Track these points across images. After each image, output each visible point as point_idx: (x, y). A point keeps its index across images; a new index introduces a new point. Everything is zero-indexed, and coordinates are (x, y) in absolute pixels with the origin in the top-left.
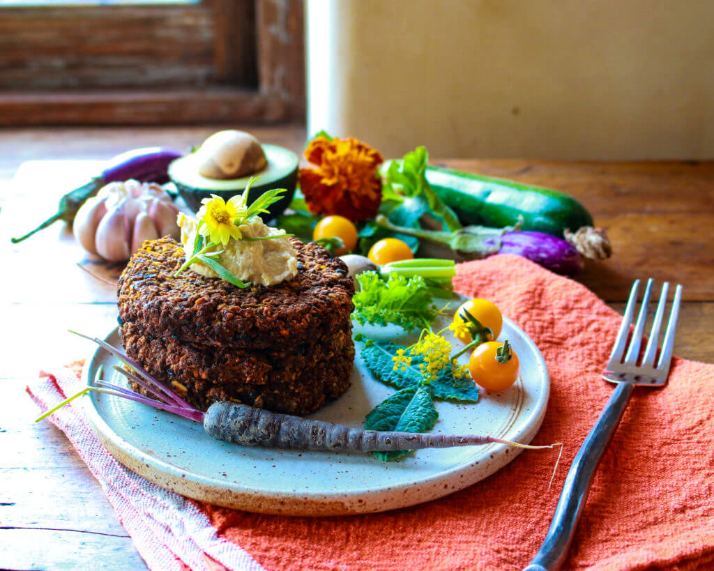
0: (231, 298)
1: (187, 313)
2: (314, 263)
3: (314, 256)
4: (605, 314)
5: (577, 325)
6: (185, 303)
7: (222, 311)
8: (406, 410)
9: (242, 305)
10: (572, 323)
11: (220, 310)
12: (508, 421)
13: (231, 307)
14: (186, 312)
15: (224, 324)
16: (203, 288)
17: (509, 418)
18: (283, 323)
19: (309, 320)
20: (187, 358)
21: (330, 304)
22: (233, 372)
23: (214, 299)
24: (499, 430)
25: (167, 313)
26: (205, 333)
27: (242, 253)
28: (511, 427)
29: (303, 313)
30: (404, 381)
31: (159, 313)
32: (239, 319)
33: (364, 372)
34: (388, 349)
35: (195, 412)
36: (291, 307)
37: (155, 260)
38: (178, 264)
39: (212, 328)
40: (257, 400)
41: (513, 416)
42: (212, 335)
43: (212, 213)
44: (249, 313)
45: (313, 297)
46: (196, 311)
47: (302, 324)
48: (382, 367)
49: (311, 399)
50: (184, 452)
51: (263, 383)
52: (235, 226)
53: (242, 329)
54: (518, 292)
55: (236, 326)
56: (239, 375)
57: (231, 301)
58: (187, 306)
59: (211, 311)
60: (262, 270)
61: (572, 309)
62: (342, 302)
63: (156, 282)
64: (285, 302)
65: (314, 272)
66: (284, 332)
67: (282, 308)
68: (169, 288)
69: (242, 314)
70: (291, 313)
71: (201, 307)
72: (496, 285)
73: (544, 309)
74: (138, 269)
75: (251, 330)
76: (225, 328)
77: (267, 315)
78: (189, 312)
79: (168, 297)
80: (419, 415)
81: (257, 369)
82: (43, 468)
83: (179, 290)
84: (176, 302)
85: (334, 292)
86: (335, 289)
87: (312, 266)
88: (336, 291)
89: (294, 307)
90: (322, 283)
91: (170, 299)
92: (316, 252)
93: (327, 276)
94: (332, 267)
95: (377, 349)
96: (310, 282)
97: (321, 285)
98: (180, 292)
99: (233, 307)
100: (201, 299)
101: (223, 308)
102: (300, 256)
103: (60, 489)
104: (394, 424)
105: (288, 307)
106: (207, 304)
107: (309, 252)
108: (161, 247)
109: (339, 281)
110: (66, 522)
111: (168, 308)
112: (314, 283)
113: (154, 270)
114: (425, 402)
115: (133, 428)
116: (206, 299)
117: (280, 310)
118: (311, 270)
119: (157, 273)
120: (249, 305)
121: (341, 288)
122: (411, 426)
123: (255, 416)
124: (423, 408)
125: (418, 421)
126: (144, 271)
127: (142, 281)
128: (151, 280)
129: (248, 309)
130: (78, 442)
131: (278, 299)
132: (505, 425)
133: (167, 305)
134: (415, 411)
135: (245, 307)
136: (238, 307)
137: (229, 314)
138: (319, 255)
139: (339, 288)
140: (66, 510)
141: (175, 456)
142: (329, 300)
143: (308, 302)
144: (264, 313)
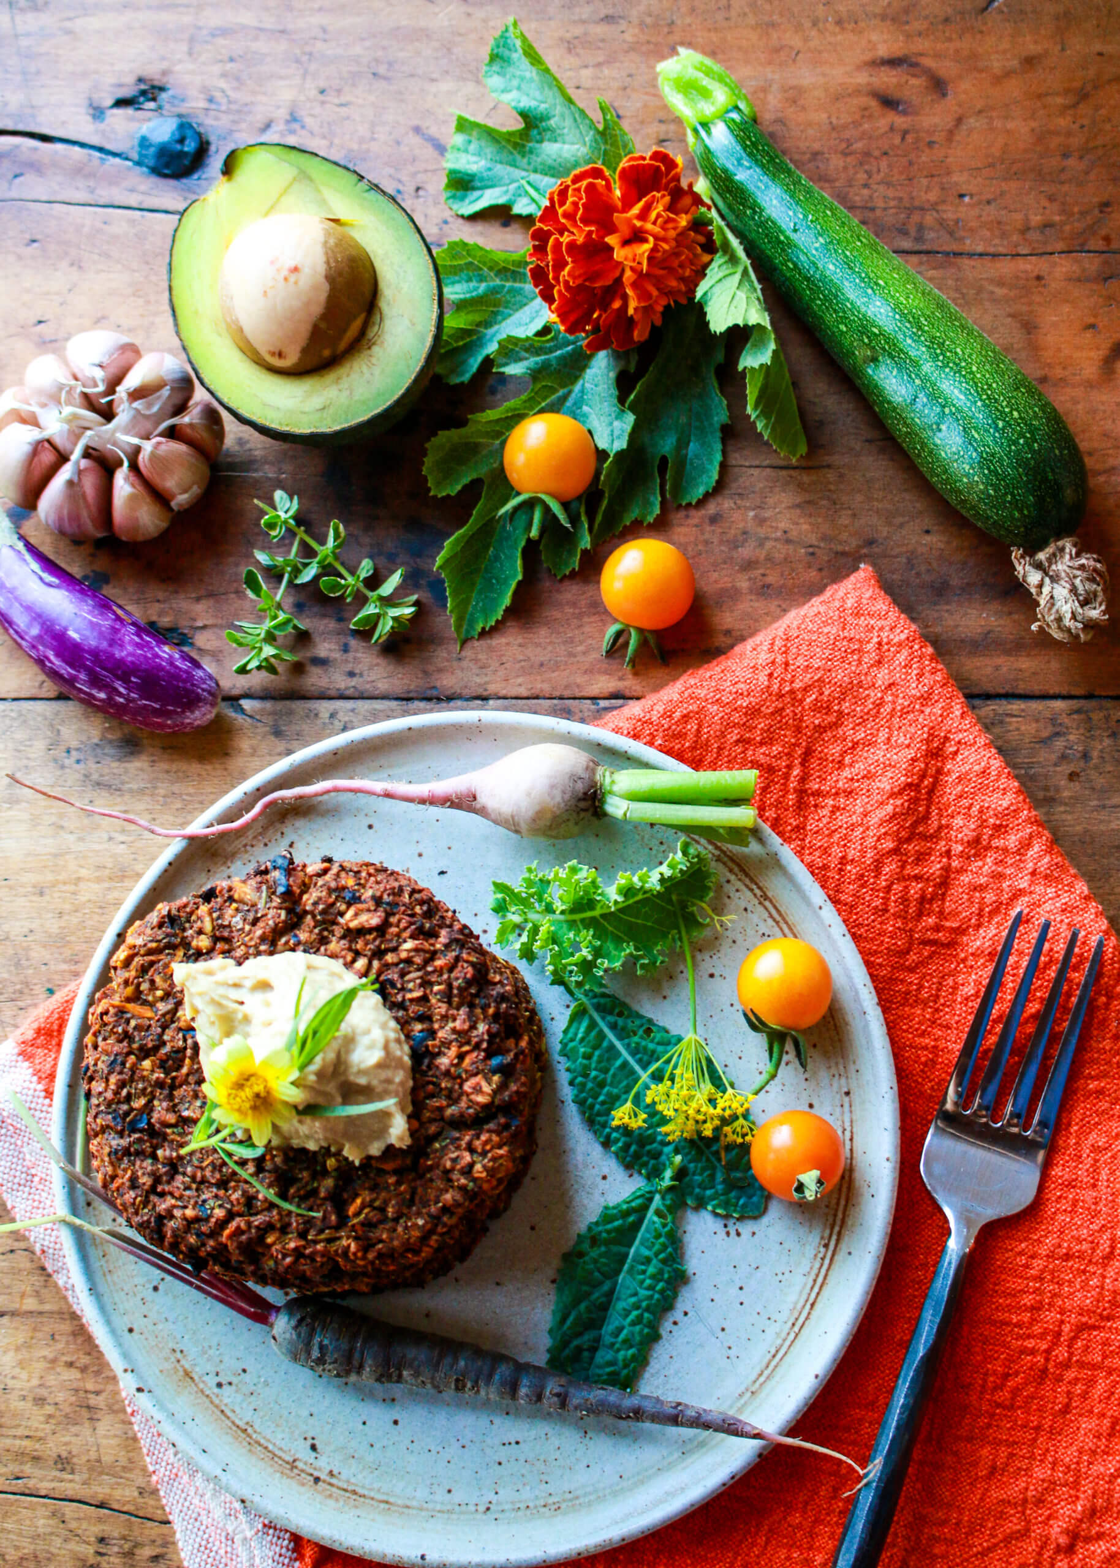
2: (448, 1031)
5: (990, 897)
6: (205, 1227)
8: (629, 1259)
9: (310, 1238)
10: (981, 888)
11: (271, 1245)
13: (291, 1243)
14: (208, 1247)
24: (792, 1311)
28: (812, 1305)
29: (425, 1238)
30: (633, 1148)
32: (306, 1264)
36: (400, 1228)
37: (143, 1052)
41: (821, 1265)
44: (323, 1256)
47: (423, 1253)
50: (244, 1371)
55: (303, 1272)
57: (289, 1224)
58: (209, 1236)
60: (341, 1143)
61: (988, 848)
63: (148, 1146)
64: (390, 1210)
65: (448, 1072)
66: (393, 1268)
67: (384, 1234)
68: (173, 1168)
69: (311, 1258)
70: (402, 1243)
71: (235, 1243)
72: (848, 731)
73: (935, 837)
74: (112, 1099)
76: (283, 1273)
77: (357, 1258)
79: (174, 1207)
80: (649, 1287)
82: (13, 1314)
84: (190, 1223)
85: (484, 1154)
86: (486, 1143)
87: (447, 1044)
88: (488, 1147)
89: (406, 1228)
90: (462, 1115)
91: (177, 1213)
92: (455, 984)
93: (473, 1097)
94: (484, 1050)
95: (593, 1025)
96: (441, 1109)
97: (460, 1123)
98: (194, 1186)
99: (292, 1245)
100: (233, 1225)
101: (274, 1243)
102: (424, 999)
103: (51, 1380)
104: (604, 1307)
105: (395, 1230)
106: (244, 1237)
107: (442, 987)
108: (152, 982)
109: (497, 1102)
110: (71, 1477)
111: (175, 1235)
112: (449, 1112)
113: (143, 1101)
114: (664, 1247)
115: (156, 1289)
116: (243, 1225)
117: (381, 1241)
118: (444, 1062)
119: (149, 1108)
120: (322, 1237)
121: (498, 1133)
122: (633, 1324)
123: (356, 1363)
124: (660, 1265)
125: (647, 1310)
126: (125, 1107)
127: (124, 1142)
128: (139, 1140)
129: (319, 1247)
130: (67, 1289)
131: (377, 1204)
132: (804, 1297)
133: (174, 1231)
134: (644, 1272)
135: (316, 1242)
136: (302, 1243)
137: (288, 1260)
138: (460, 995)
139: (495, 1138)
140: (66, 1444)
141: (230, 1384)
142: (472, 1190)
143: (433, 1209)
144: (350, 1254)
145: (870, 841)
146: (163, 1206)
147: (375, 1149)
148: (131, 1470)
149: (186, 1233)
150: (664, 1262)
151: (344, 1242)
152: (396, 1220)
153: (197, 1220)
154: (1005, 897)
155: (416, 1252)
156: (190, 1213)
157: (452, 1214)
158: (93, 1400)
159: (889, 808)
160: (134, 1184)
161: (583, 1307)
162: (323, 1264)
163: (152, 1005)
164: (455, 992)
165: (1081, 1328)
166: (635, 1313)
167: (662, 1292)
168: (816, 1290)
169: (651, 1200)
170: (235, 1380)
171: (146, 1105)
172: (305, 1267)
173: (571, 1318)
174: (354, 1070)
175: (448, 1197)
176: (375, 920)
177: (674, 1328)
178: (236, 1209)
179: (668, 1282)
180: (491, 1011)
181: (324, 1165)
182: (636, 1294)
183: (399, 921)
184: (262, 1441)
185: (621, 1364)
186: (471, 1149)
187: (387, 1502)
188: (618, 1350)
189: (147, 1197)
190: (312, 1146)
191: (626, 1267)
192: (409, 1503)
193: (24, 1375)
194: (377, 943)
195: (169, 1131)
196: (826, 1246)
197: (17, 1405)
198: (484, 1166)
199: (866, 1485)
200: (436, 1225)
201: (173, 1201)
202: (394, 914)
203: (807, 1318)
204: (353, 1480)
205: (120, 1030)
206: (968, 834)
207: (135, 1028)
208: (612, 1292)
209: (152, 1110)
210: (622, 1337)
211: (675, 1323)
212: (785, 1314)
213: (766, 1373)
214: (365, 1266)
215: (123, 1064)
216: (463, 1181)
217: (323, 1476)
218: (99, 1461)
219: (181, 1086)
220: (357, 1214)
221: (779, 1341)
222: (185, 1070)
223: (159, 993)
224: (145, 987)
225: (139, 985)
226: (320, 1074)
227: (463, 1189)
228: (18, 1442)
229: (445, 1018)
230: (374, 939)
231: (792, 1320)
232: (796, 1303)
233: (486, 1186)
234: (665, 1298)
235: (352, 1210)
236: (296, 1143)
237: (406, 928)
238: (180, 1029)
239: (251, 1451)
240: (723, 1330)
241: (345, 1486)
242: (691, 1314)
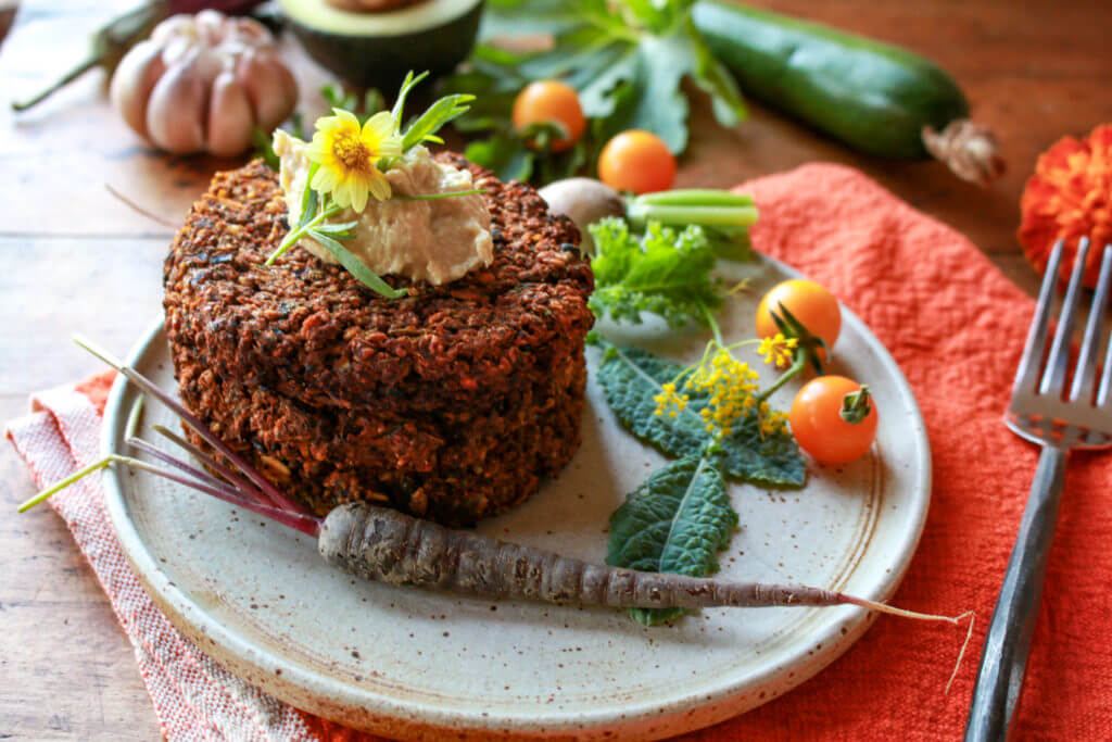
0: (370, 314)
1: (287, 346)
2: (520, 227)
3: (520, 212)
4: (1005, 295)
5: (957, 314)
6: (283, 324)
7: (353, 343)
8: (681, 507)
9: (390, 331)
10: (948, 309)
11: (350, 339)
12: (860, 530)
13: (371, 334)
14: (285, 343)
15: (357, 368)
16: (319, 287)
17: (863, 524)
18: (467, 367)
19: (514, 359)
20: (288, 422)
21: (552, 323)
22: (374, 449)
23: (338, 318)
24: (847, 551)
25: (250, 344)
26: (321, 384)
27: (390, 222)
28: (867, 545)
29: (504, 346)
30: (673, 439)
31: (236, 341)
32: (383, 359)
33: (603, 411)
34: (644, 366)
35: (303, 519)
36: (480, 333)
37: (232, 221)
38: (274, 229)
39: (334, 374)
40: (416, 495)
41: (868, 520)
42: (335, 389)
43: (335, 150)
44: (403, 347)
45: (521, 309)
46: (304, 341)
47: (501, 367)
48: (634, 406)
49: (512, 487)
50: (282, 597)
51: (428, 469)
52: (379, 172)
53: (390, 378)
54: (855, 246)
55: (380, 373)
56: (384, 457)
57: (370, 321)
58: (287, 331)
59: (332, 341)
60: (428, 256)
61: (949, 282)
62: (575, 318)
63: (230, 273)
64: (470, 321)
65: (521, 249)
66: (469, 383)
67: (465, 337)
68: (255, 287)
69: (389, 350)
70: (481, 347)
71: (313, 334)
72: (816, 227)
73: (901, 279)
74: (199, 243)
75: (406, 379)
76: (358, 376)
77: (437, 353)
78: (291, 343)
79: (253, 309)
80: (705, 522)
81: (416, 447)
82: (29, 604)
83: (274, 292)
84: (268, 321)
85: (559, 296)
86: (560, 290)
87: (517, 235)
88: (563, 293)
89: (486, 333)
90: (537, 274)
91: (256, 313)
92: (524, 203)
93: (547, 260)
94: (554, 237)
95: (624, 365)
96: (516, 271)
97: (533, 279)
98: (275, 297)
99: (373, 335)
100: (313, 317)
101: (354, 336)
102: (497, 212)
104: (661, 538)
105: (475, 335)
106: (324, 327)
107: (513, 204)
108: (244, 190)
109: (569, 269)
110: (65, 734)
111: (251, 333)
112: (524, 273)
113: (228, 246)
114: (716, 492)
115: (192, 537)
116: (323, 316)
117: (462, 341)
118: (517, 244)
119: (235, 251)
120: (403, 330)
122: (692, 547)
124: (713, 506)
125: (705, 538)
126: (211, 248)
127: (206, 270)
128: (222, 269)
129: (401, 339)
130: (93, 559)
131: (457, 316)
132: (857, 540)
133: (251, 327)
134: (698, 512)
135: (396, 335)
136: (383, 334)
137: (366, 350)
138: (529, 211)
140: (65, 706)
141: (266, 606)
142: (550, 316)
143: (513, 323)
144: (431, 348)
145: (848, 279)
146: (240, 310)
147: (458, 271)
148: (137, 728)
149: (263, 329)
150: (716, 503)
151: (426, 337)
152: (476, 327)
153: (277, 318)
154: (970, 313)
155: (496, 362)
156: (269, 311)
157: (532, 330)
158: (102, 670)
159: (860, 259)
160: (212, 298)
161: (641, 533)
163: (244, 202)
164: (526, 208)
166: (693, 539)
167: (718, 526)
168: (867, 534)
169: (696, 462)
171: (232, 249)
172: (383, 362)
175: (527, 316)
177: (732, 564)
178: (316, 307)
182: (692, 527)
184: (298, 648)
187: (437, 696)
188: (680, 567)
189: (225, 306)
190: (397, 269)
191: (678, 513)
192: (463, 696)
193: (28, 651)
195: (253, 264)
196: (870, 506)
197: (16, 675)
198: (560, 303)
200: (516, 336)
203: (864, 553)
204: (398, 678)
205: (211, 209)
206: (931, 270)
207: (227, 210)
208: (667, 529)
209: (237, 253)
210: (682, 557)
211: (732, 560)
212: (842, 552)
214: (443, 366)
216: (540, 306)
217: (365, 675)
218: (102, 720)
219: (265, 246)
220: (438, 321)
221: (839, 571)
222: (270, 238)
223: (250, 195)
224: (237, 191)
225: (231, 190)
227: (540, 313)
228: (10, 706)
231: (849, 556)
232: (850, 545)
234: (722, 533)
235: (432, 318)
238: (268, 213)
239: (286, 654)
240: (781, 565)
241: (390, 683)
242: (747, 554)
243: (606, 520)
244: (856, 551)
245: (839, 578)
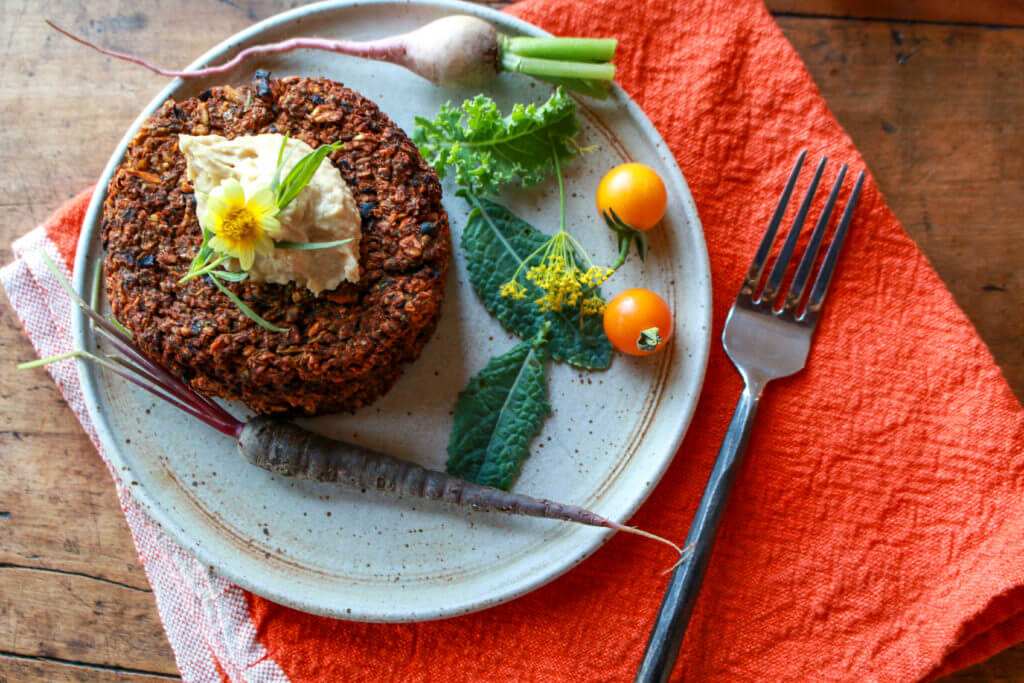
0: (262, 333)
1: (200, 360)
2: (389, 201)
5: (778, 147)
6: (196, 342)
7: (249, 360)
8: (509, 397)
9: (278, 351)
10: (772, 140)
11: (247, 357)
13: (264, 354)
14: (198, 357)
15: (254, 376)
18: (337, 373)
19: (374, 363)
23: (237, 341)
24: (628, 439)
26: (228, 382)
28: (643, 435)
30: (514, 316)
33: (465, 276)
34: (501, 228)
36: (348, 347)
37: (151, 206)
39: (237, 377)
40: (308, 408)
41: (651, 406)
44: (287, 366)
46: (212, 356)
50: (214, 474)
53: (279, 382)
57: (262, 341)
58: (201, 347)
59: (234, 358)
61: (779, 111)
62: (425, 312)
63: (153, 279)
64: (341, 333)
65: (388, 231)
67: (335, 352)
68: (172, 296)
69: (278, 368)
70: (349, 360)
71: (219, 353)
73: (740, 102)
75: (291, 381)
76: (255, 380)
77: (314, 369)
78: (202, 358)
83: (188, 303)
84: (184, 337)
85: (413, 294)
86: (415, 286)
87: (387, 212)
88: (417, 290)
89: (353, 347)
90: (398, 265)
91: (174, 330)
92: (395, 167)
93: (406, 251)
94: (416, 217)
95: (486, 226)
96: (381, 260)
97: (395, 271)
98: (188, 310)
99: (264, 357)
100: (218, 340)
101: (250, 355)
102: (371, 177)
103: (64, 484)
104: (489, 432)
105: (343, 348)
106: (226, 350)
107: (384, 169)
108: (160, 156)
109: (424, 256)
110: (75, 556)
111: (172, 347)
112: (387, 262)
113: (150, 245)
114: (536, 387)
115: (148, 412)
116: (226, 340)
117: (332, 356)
118: (385, 225)
119: (154, 250)
120: (287, 351)
121: (425, 280)
122: (511, 444)
123: (303, 463)
124: (532, 401)
125: (522, 433)
126: (136, 248)
127: (134, 275)
128: (146, 274)
129: (285, 359)
130: (79, 413)
131: (330, 328)
132: (637, 429)
133: (171, 344)
134: (520, 406)
135: (282, 355)
136: (272, 355)
137: (260, 369)
138: (399, 176)
139: (422, 282)
140: (74, 531)
141: (203, 483)
142: (404, 321)
143: (373, 334)
144: (309, 366)
145: (693, 104)
146: (163, 324)
147: (332, 285)
148: (123, 552)
149: (180, 345)
150: (535, 399)
151: (304, 356)
152: (345, 341)
153: (190, 336)
154: (790, 147)
155: (359, 367)
156: (184, 330)
157: (388, 338)
158: (95, 500)
159: (708, 79)
160: (141, 308)
161: (475, 429)
162: (287, 373)
163: (159, 174)
164: (395, 173)
165: (838, 459)
166: (513, 436)
167: (533, 421)
168: (646, 424)
169: (526, 353)
170: (206, 480)
171: (153, 248)
172: (273, 375)
173: (465, 438)
174: (320, 217)
175: (386, 325)
176: (335, 117)
177: (540, 450)
178: (221, 327)
179: (538, 414)
180: (422, 189)
181: (290, 297)
182: (514, 422)
183: (354, 118)
184: (227, 526)
185: (501, 472)
186: (403, 290)
187: (320, 573)
188: (499, 463)
189: (151, 318)
190: (282, 280)
191: (507, 403)
192: (338, 573)
193: (42, 480)
194: (336, 134)
195: (170, 268)
196: (655, 392)
197: (37, 502)
198: (414, 304)
199: (683, 564)
200: (375, 346)
201: (172, 321)
202: (349, 114)
203: (639, 444)
204: (295, 556)
205: (134, 190)
206: (764, 100)
207: (147, 190)
208: (494, 422)
209: (157, 252)
210: (503, 452)
211: (541, 446)
212: (624, 441)
213: (608, 483)
214: (319, 376)
215: (136, 216)
216: (397, 313)
217: (273, 553)
218: (99, 544)
219: (180, 235)
220: (315, 335)
221: (618, 461)
222: (183, 224)
223: (165, 165)
224: (154, 159)
225: (150, 158)
226: (294, 216)
227: (397, 319)
228: (36, 530)
229: (386, 192)
230: (334, 131)
231: (628, 445)
232: (631, 433)
233: (414, 319)
234: (536, 426)
235: (311, 332)
236: (269, 279)
237: (358, 125)
238: (181, 192)
239: (218, 533)
240: (577, 451)
241: (289, 560)
242: (553, 439)
243: (454, 400)
244: (635, 440)
245: (617, 468)
